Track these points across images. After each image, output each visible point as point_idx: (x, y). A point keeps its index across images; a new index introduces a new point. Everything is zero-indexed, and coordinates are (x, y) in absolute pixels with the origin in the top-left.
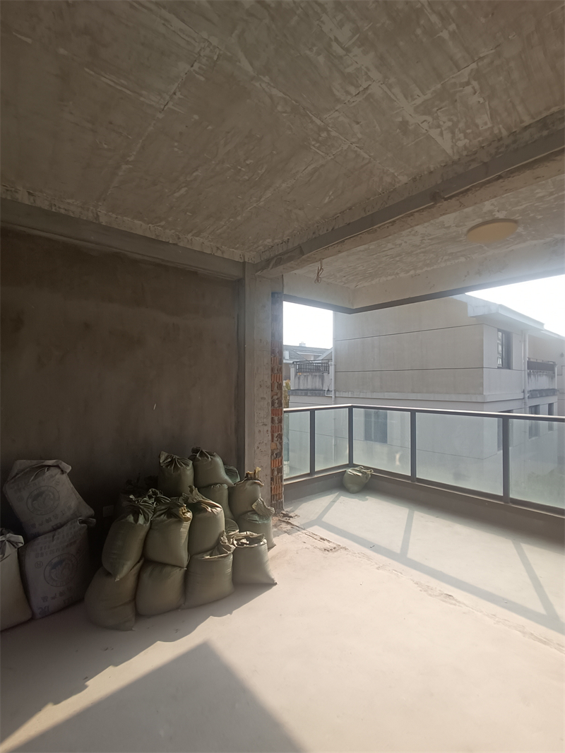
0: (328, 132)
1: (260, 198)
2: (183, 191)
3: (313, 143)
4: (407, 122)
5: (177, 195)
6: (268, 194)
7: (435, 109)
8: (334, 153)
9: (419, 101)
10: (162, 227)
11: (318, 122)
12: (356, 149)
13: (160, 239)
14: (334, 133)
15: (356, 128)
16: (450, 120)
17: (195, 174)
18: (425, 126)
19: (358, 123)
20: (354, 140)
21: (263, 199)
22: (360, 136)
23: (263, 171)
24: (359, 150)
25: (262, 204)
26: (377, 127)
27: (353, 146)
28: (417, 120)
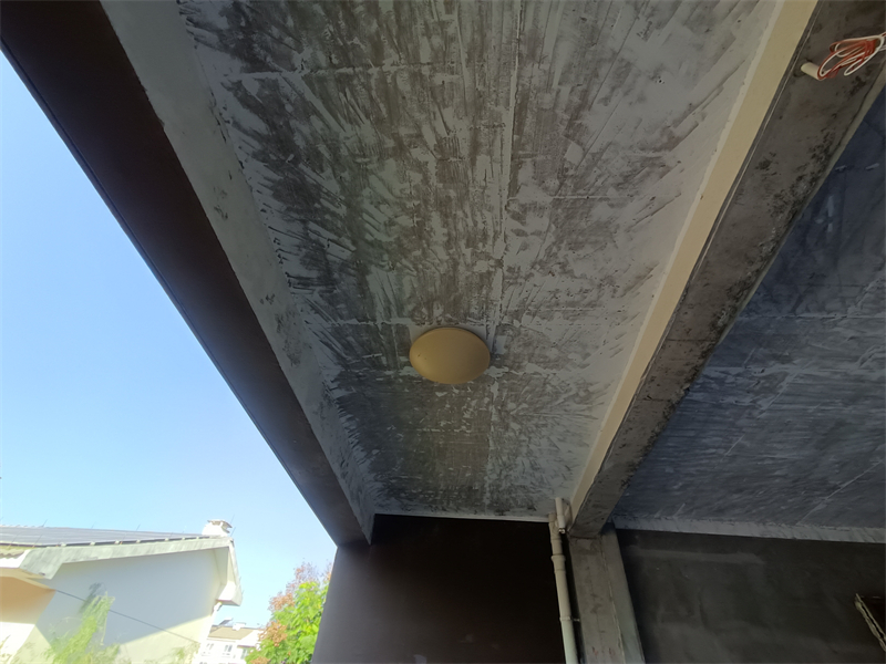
7: (762, 381)
8: (867, 296)
9: (789, 379)
12: (831, 316)
15: (851, 333)
16: (732, 383)
18: (758, 370)
19: (852, 338)
20: (844, 321)
22: (838, 330)
24: (825, 316)
26: (820, 346)
27: (839, 316)
28: (775, 368)
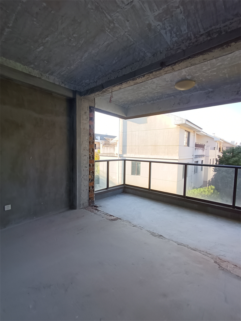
0: (114, 23)
1: (82, 57)
2: (41, 48)
3: (107, 29)
4: (151, 24)
5: (38, 50)
6: (86, 55)
7: (164, 19)
8: (117, 36)
9: (156, 13)
10: (32, 68)
11: (109, 17)
12: (128, 35)
13: (31, 74)
14: (117, 25)
15: (127, 23)
16: (170, 26)
17: (47, 39)
18: (159, 27)
19: (128, 21)
20: (126, 30)
21: (83, 58)
22: (129, 28)
23: (83, 42)
24: (129, 36)
25: (83, 60)
26: (137, 25)
27: (126, 33)
28: (155, 24)
